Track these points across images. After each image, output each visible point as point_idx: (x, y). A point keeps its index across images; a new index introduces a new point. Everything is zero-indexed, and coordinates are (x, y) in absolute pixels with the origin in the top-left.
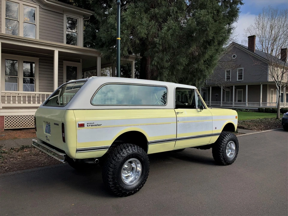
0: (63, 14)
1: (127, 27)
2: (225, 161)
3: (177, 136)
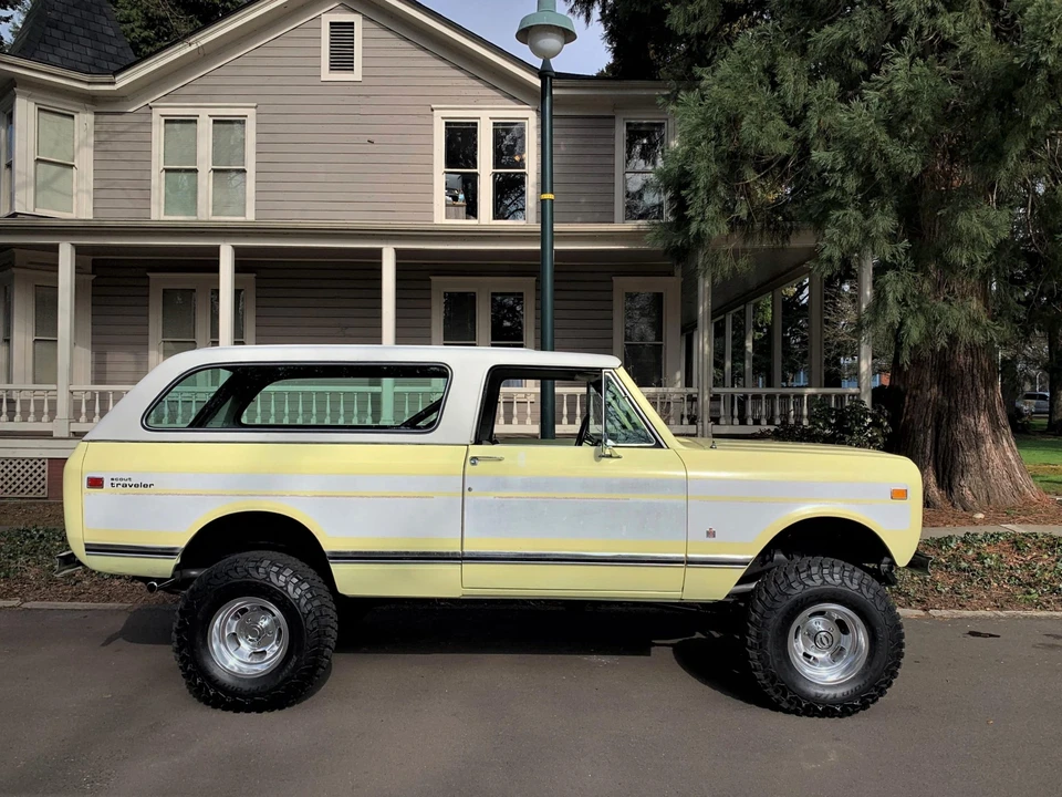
0: (613, 117)
1: (718, 129)
2: (784, 690)
3: (465, 546)
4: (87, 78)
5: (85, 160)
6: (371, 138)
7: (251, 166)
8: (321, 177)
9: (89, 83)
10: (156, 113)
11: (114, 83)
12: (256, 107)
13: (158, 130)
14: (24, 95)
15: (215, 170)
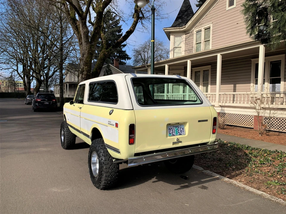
4: (181, 28)
5: (183, 45)
6: (237, 22)
7: (211, 39)
8: (225, 37)
9: (182, 28)
10: (195, 31)
11: (185, 27)
12: (212, 23)
13: (195, 36)
14: (171, 35)
15: (205, 41)
